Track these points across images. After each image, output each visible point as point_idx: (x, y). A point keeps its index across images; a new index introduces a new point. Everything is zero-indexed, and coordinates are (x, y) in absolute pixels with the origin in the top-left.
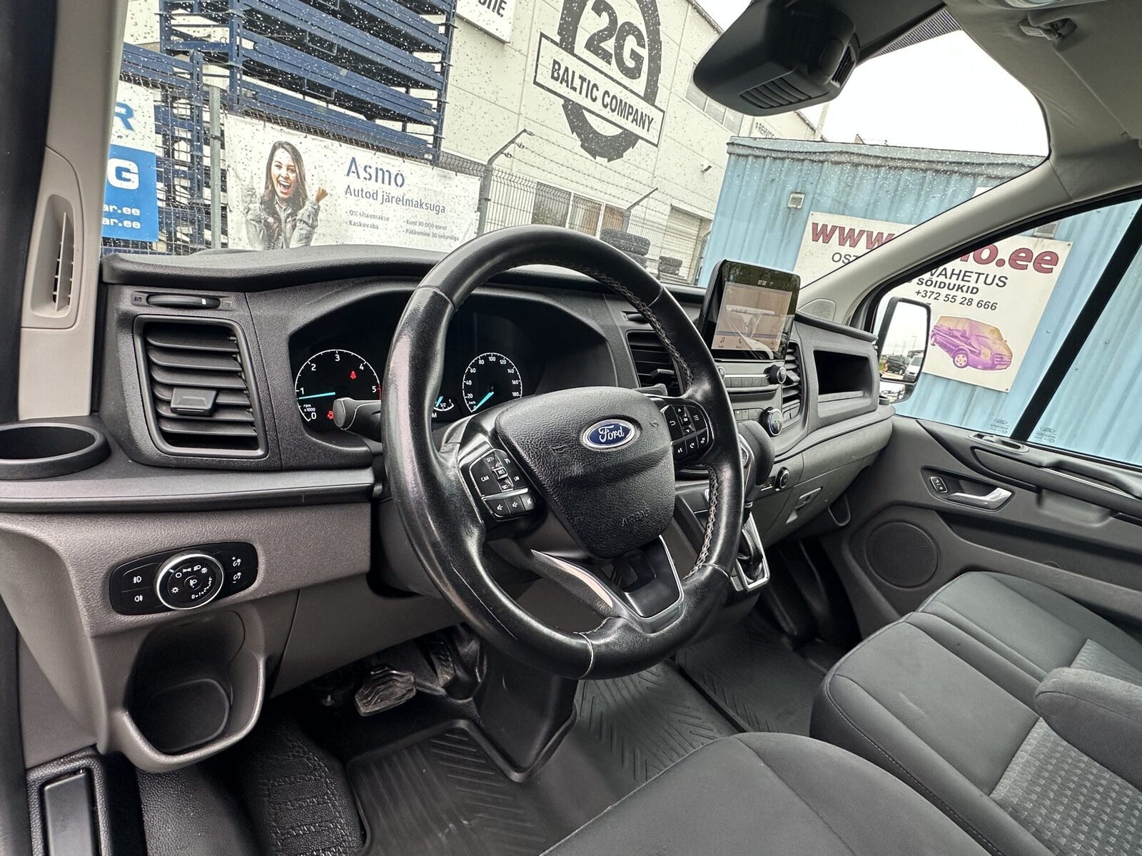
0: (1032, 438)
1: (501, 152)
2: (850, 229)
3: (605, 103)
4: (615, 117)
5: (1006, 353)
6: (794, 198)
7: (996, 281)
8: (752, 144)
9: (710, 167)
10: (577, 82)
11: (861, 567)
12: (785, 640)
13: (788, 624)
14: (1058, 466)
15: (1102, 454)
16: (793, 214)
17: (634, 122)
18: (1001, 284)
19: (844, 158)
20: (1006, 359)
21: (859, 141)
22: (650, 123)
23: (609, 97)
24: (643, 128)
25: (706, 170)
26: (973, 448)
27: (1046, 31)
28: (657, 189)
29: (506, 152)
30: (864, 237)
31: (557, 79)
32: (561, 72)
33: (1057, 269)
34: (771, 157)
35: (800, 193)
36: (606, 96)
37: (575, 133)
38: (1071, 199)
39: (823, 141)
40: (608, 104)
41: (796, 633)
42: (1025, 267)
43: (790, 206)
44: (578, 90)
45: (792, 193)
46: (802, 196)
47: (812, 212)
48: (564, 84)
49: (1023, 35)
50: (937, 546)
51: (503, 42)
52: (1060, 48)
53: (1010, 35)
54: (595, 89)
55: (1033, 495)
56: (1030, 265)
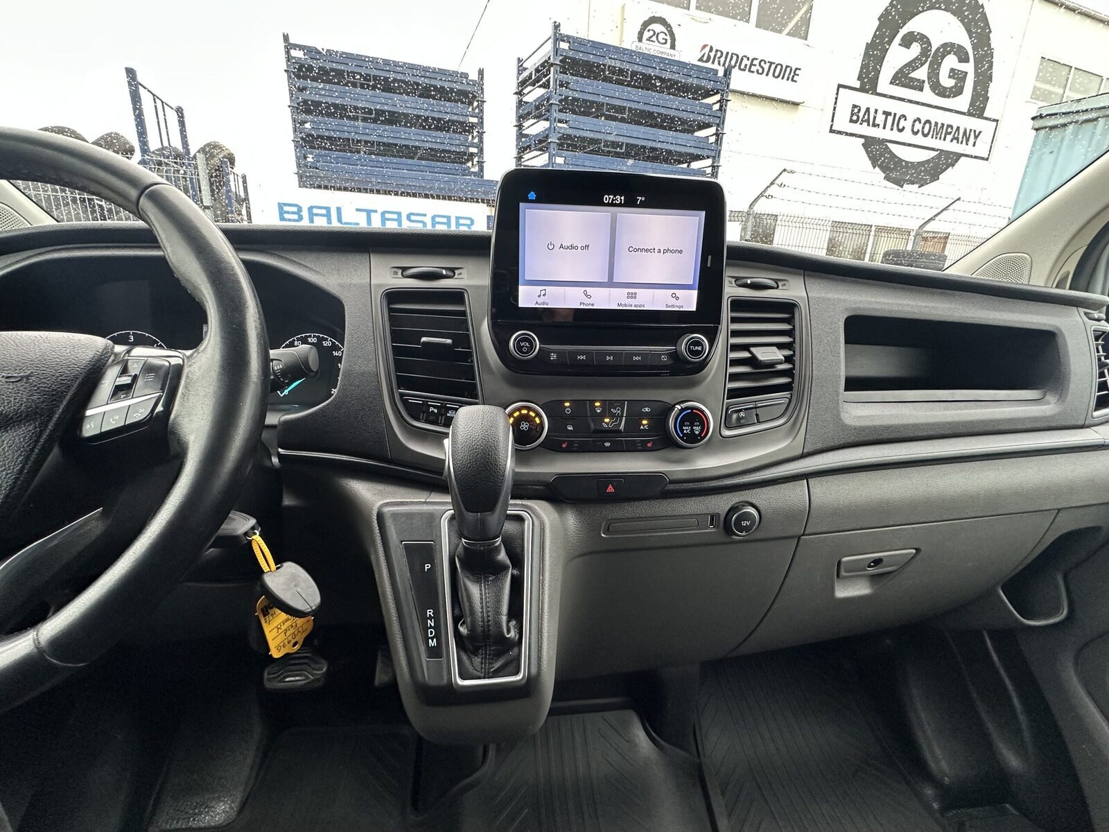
1: (761, 195)
3: (915, 130)
4: (928, 142)
10: (880, 119)
17: (955, 141)
22: (976, 137)
23: (920, 123)
24: (967, 144)
28: (959, 199)
29: (766, 194)
31: (856, 122)
32: (861, 115)
36: (917, 122)
37: (877, 168)
40: (918, 131)
44: (882, 126)
48: (865, 124)
51: (796, 104)
54: (902, 120)
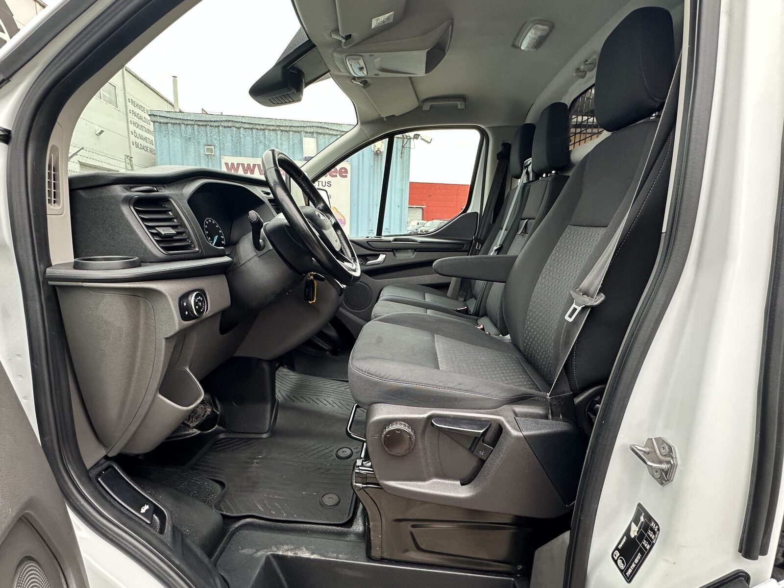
0: (383, 234)
2: (248, 164)
5: (342, 218)
6: (207, 149)
7: (327, 184)
8: (168, 115)
9: (102, 131)
11: (344, 309)
12: (328, 353)
13: (326, 347)
14: (395, 240)
15: (402, 234)
16: (211, 158)
18: (329, 185)
19: (230, 124)
20: (343, 221)
21: (204, 112)
25: (100, 133)
26: (368, 242)
27: (360, 83)
28: (83, 148)
30: (257, 168)
33: (349, 175)
34: (184, 124)
35: (211, 146)
38: (369, 139)
39: (180, 112)
41: (331, 348)
42: (336, 176)
43: (207, 153)
45: (206, 145)
46: (213, 147)
47: (222, 157)
49: (353, 82)
50: (370, 288)
52: (364, 88)
53: (349, 82)
55: (392, 253)
56: (338, 174)
